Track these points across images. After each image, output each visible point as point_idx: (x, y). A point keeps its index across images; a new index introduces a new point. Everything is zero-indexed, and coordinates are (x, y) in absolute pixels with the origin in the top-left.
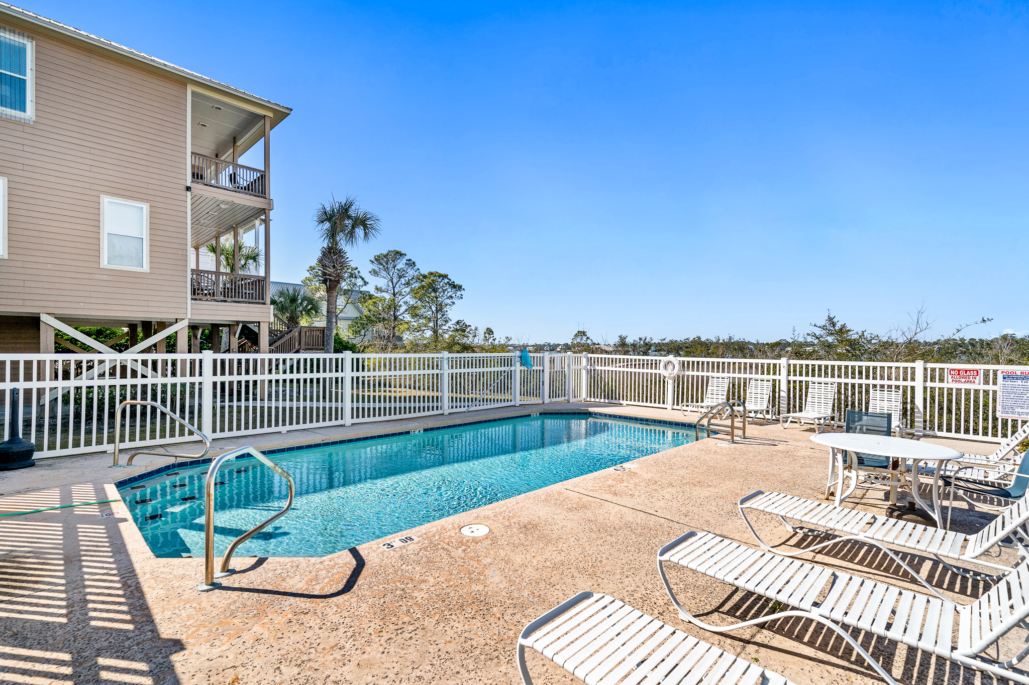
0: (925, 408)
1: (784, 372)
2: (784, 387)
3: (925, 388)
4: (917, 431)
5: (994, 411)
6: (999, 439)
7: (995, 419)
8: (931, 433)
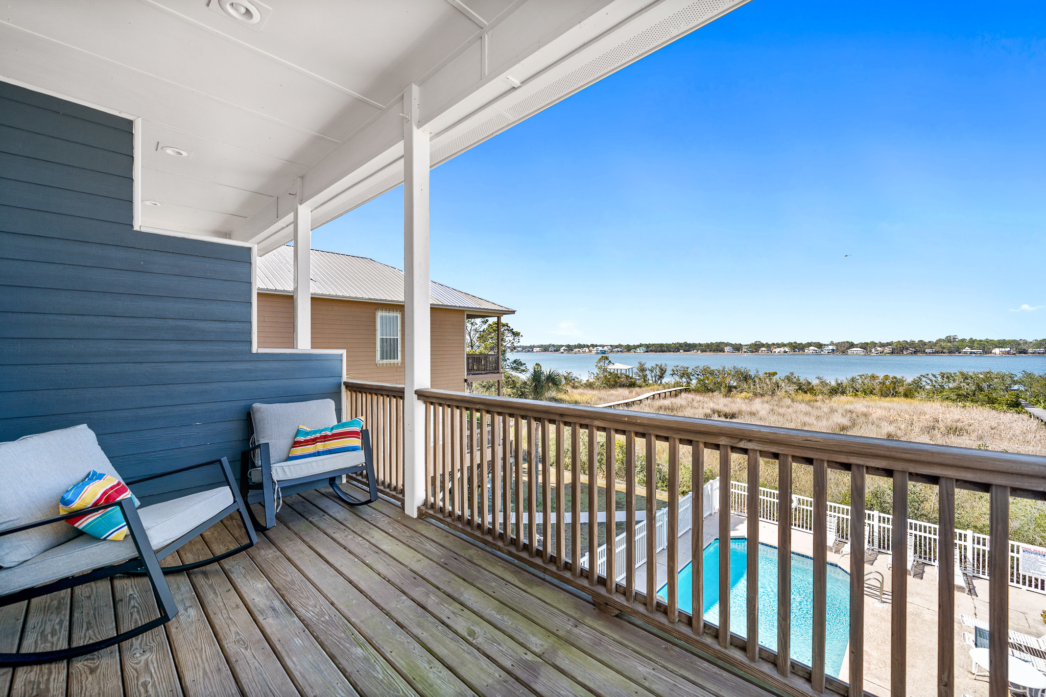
0: (974, 559)
1: (876, 519)
2: (876, 530)
3: (974, 548)
4: (968, 573)
5: (1018, 570)
6: (1020, 585)
7: (1018, 574)
8: (977, 575)
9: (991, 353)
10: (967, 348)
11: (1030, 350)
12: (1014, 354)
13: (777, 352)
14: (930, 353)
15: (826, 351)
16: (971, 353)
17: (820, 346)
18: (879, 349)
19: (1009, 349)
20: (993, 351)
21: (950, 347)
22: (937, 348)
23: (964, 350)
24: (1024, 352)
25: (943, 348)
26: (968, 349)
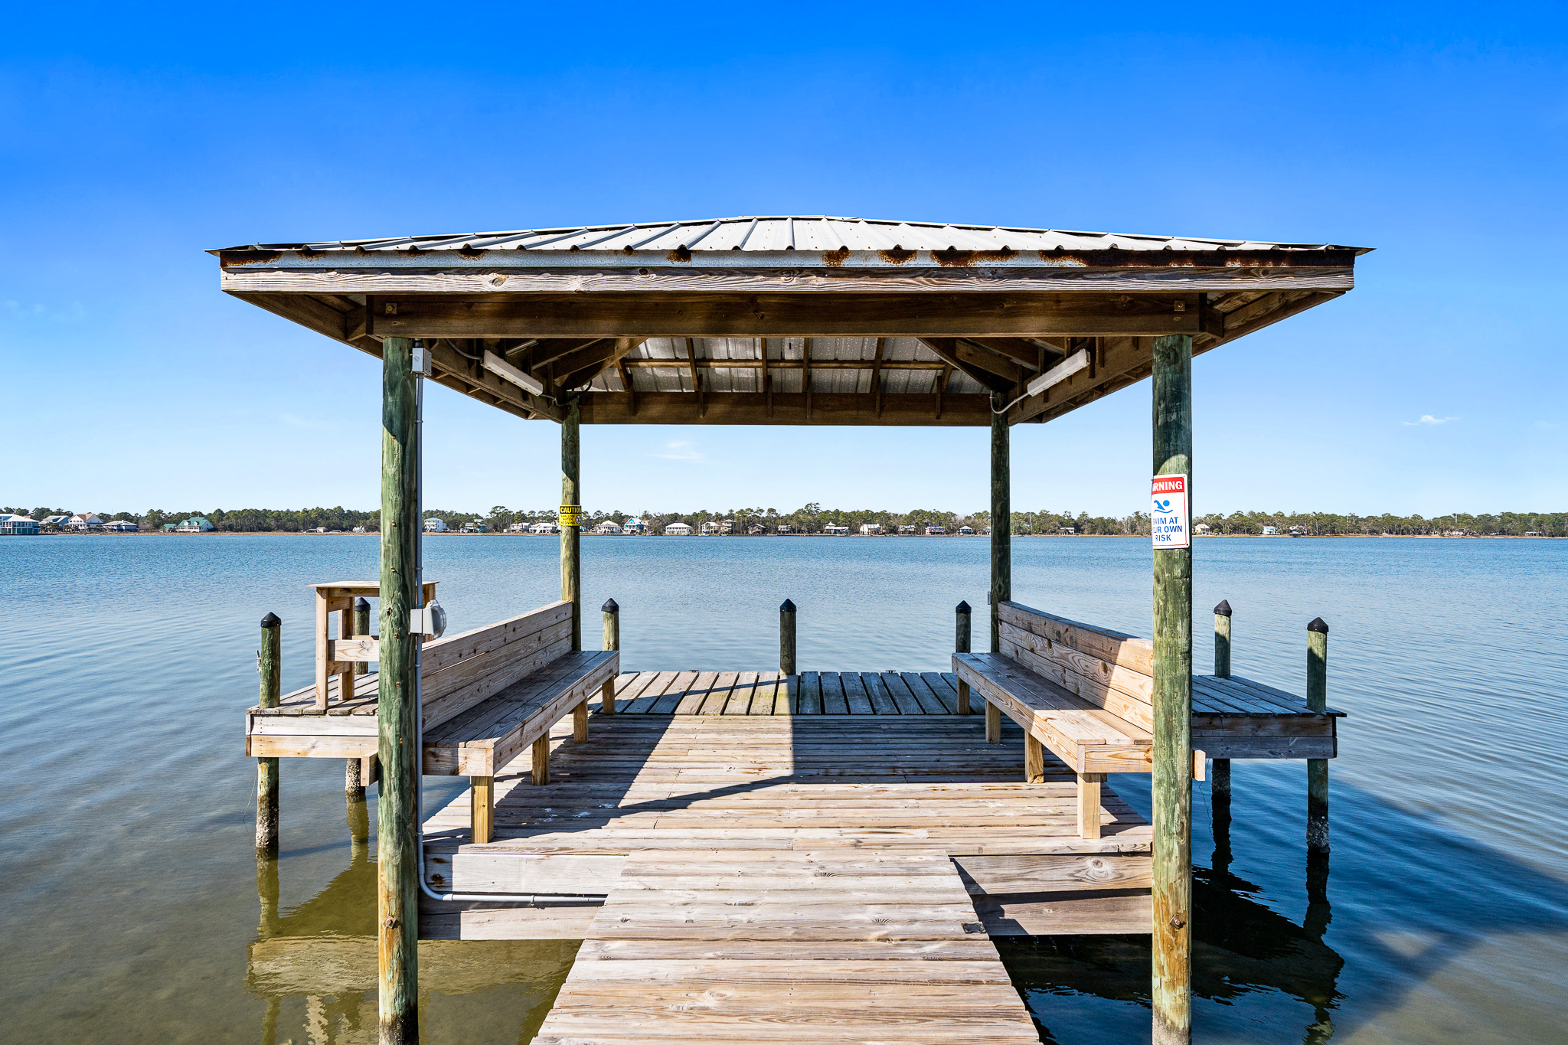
9: (858, 533)
10: (830, 524)
11: (901, 529)
12: (884, 533)
13: (537, 532)
14: (784, 532)
15: (628, 529)
16: (836, 532)
17: (620, 519)
18: (712, 524)
19: (878, 526)
20: (861, 529)
21: (810, 521)
22: (794, 524)
23: (827, 527)
24: (894, 531)
25: (801, 523)
26: (831, 526)
